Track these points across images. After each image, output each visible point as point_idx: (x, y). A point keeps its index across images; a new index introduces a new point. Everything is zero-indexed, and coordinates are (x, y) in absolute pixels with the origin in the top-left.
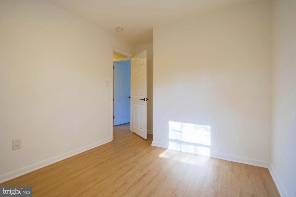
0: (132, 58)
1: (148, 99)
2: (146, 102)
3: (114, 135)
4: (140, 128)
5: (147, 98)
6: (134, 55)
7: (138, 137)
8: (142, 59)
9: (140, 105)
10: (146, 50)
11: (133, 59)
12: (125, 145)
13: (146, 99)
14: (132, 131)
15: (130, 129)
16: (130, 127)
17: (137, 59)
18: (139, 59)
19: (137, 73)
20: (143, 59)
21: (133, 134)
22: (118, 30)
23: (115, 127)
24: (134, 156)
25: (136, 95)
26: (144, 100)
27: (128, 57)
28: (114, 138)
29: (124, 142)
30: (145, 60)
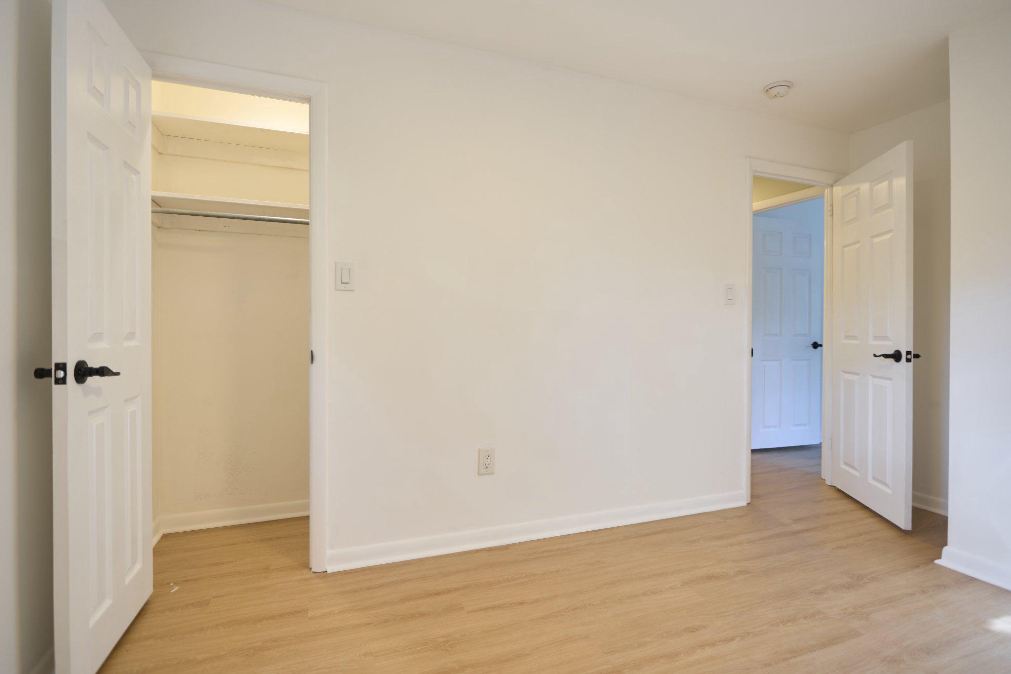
0: (832, 186)
1: (917, 356)
2: (904, 368)
3: (753, 485)
4: (870, 476)
5: (911, 349)
6: (839, 176)
7: (861, 514)
8: (885, 184)
9: (874, 377)
10: (905, 142)
11: (838, 190)
12: (802, 531)
13: (908, 353)
14: (828, 482)
15: (819, 473)
16: (820, 465)
17: (859, 189)
18: (865, 187)
19: (857, 246)
20: (890, 186)
21: (836, 495)
22: (774, 91)
23: (758, 456)
24: (849, 587)
25: (853, 337)
26: (897, 356)
27: (812, 186)
28: (753, 496)
29: (796, 521)
30: (901, 185)
